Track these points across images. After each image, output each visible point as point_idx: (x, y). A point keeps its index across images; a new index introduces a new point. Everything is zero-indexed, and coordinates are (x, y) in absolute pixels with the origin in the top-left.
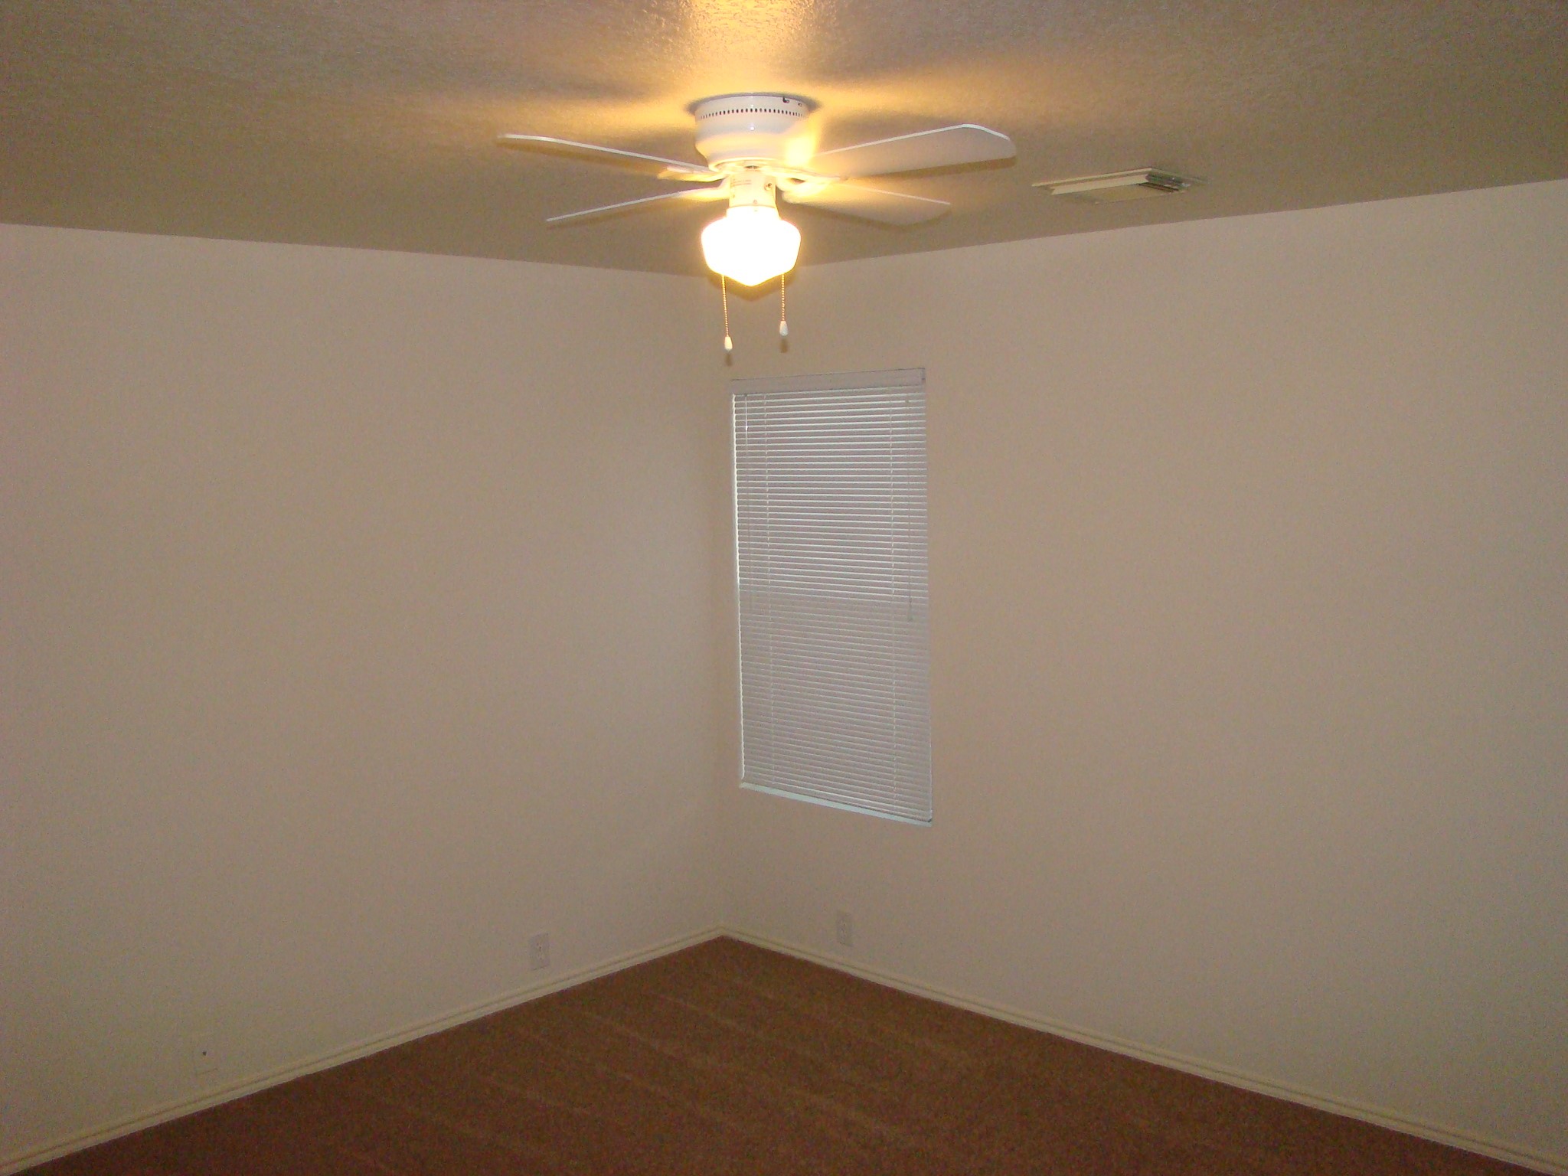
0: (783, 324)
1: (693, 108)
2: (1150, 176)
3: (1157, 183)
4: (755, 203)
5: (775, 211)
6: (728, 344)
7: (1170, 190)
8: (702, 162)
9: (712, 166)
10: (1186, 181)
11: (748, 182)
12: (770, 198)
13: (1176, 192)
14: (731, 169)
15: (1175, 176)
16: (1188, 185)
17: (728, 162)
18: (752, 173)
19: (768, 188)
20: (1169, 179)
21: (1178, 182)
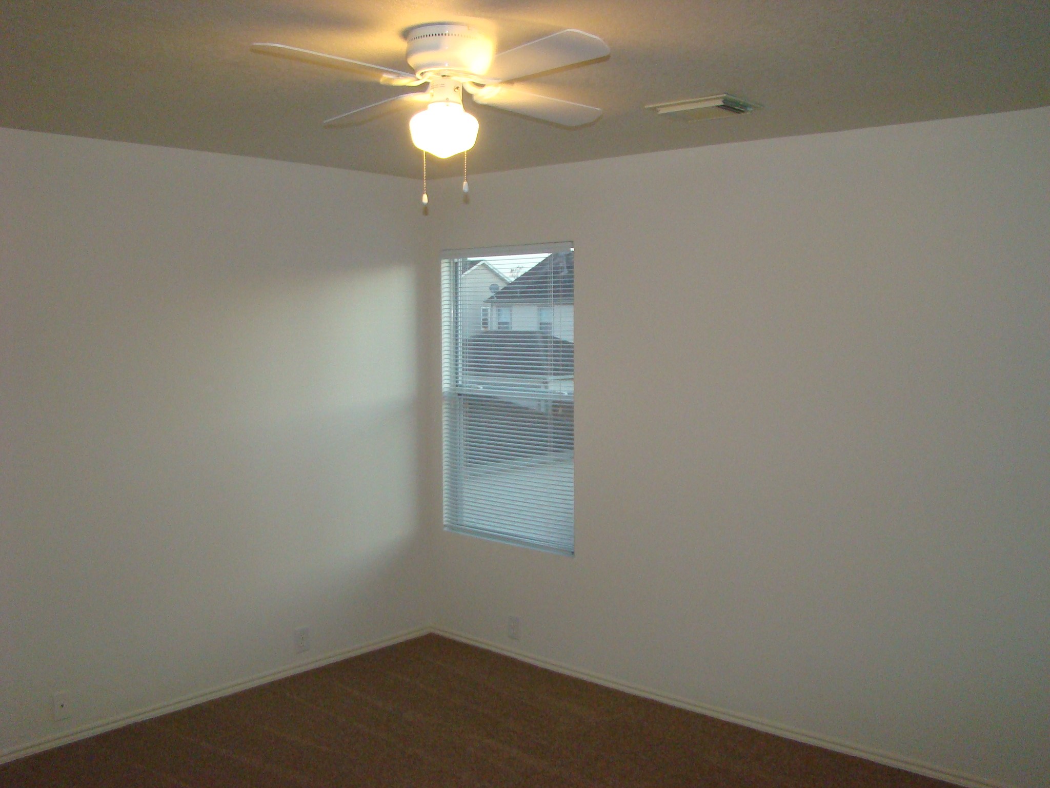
0: (465, 183)
1: (406, 34)
2: (725, 100)
3: (729, 106)
4: (447, 100)
5: (461, 107)
6: (425, 199)
7: (739, 111)
8: (412, 71)
9: (418, 75)
10: (750, 106)
11: (443, 86)
12: (458, 97)
13: (742, 114)
14: (429, 76)
15: (742, 101)
16: (752, 109)
17: (427, 72)
18: (444, 80)
19: (456, 90)
20: (737, 103)
21: (745, 106)
